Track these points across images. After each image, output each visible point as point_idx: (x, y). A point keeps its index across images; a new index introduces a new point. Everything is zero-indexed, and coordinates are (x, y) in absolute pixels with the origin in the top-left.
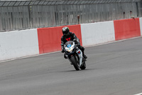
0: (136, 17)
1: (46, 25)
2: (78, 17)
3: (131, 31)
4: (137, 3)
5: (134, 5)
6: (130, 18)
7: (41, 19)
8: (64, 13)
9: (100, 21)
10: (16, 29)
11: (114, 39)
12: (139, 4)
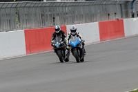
0: (120, 18)
1: (33, 26)
3: (115, 32)
4: (121, 5)
5: (118, 6)
6: (114, 20)
7: (28, 21)
8: (51, 15)
9: (86, 22)
10: (3, 30)
11: (99, 40)
12: (123, 6)
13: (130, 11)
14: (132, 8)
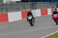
0: (30, 10)
2: (7, 10)
5: (30, 5)
13: (34, 7)
14: (35, 6)
